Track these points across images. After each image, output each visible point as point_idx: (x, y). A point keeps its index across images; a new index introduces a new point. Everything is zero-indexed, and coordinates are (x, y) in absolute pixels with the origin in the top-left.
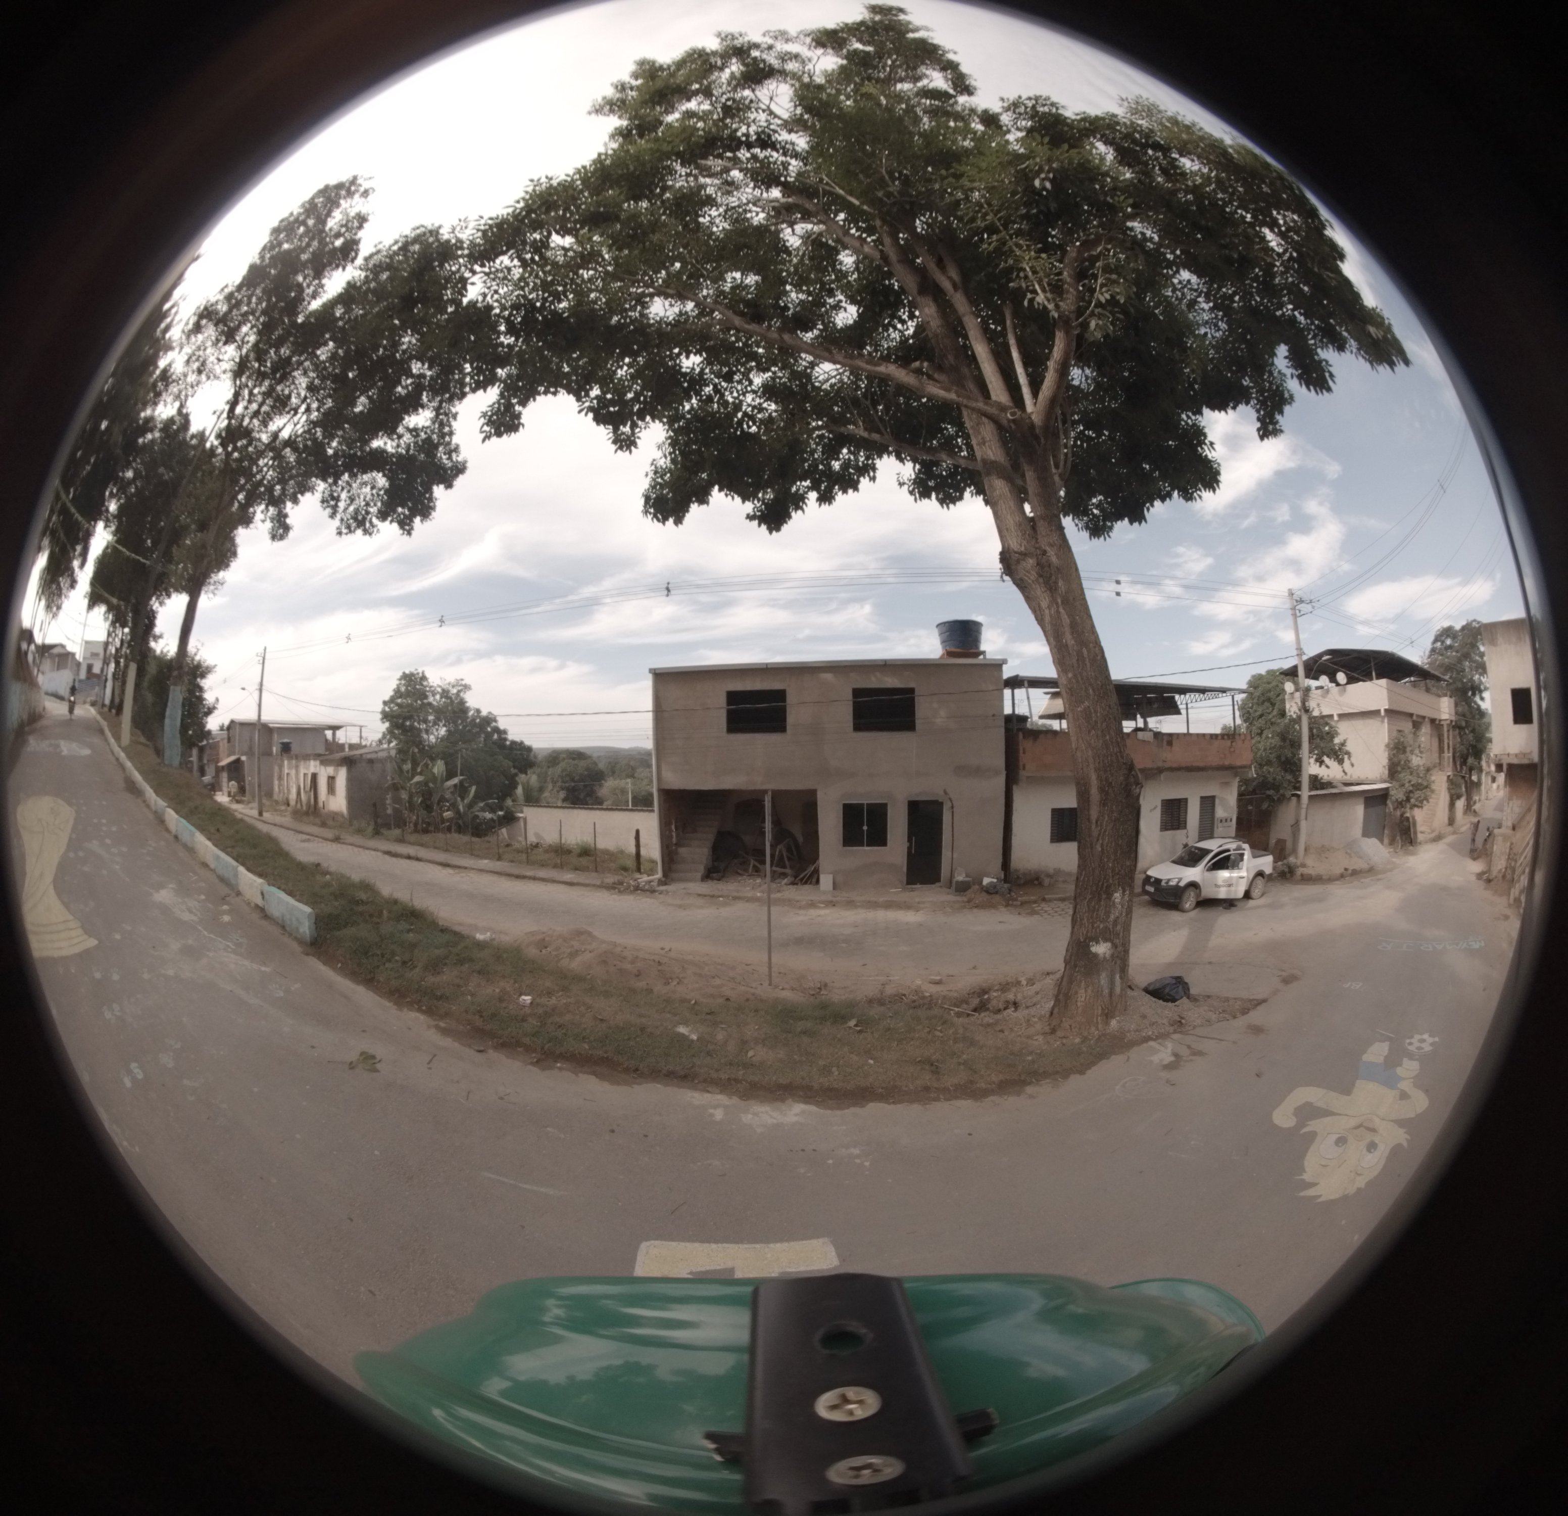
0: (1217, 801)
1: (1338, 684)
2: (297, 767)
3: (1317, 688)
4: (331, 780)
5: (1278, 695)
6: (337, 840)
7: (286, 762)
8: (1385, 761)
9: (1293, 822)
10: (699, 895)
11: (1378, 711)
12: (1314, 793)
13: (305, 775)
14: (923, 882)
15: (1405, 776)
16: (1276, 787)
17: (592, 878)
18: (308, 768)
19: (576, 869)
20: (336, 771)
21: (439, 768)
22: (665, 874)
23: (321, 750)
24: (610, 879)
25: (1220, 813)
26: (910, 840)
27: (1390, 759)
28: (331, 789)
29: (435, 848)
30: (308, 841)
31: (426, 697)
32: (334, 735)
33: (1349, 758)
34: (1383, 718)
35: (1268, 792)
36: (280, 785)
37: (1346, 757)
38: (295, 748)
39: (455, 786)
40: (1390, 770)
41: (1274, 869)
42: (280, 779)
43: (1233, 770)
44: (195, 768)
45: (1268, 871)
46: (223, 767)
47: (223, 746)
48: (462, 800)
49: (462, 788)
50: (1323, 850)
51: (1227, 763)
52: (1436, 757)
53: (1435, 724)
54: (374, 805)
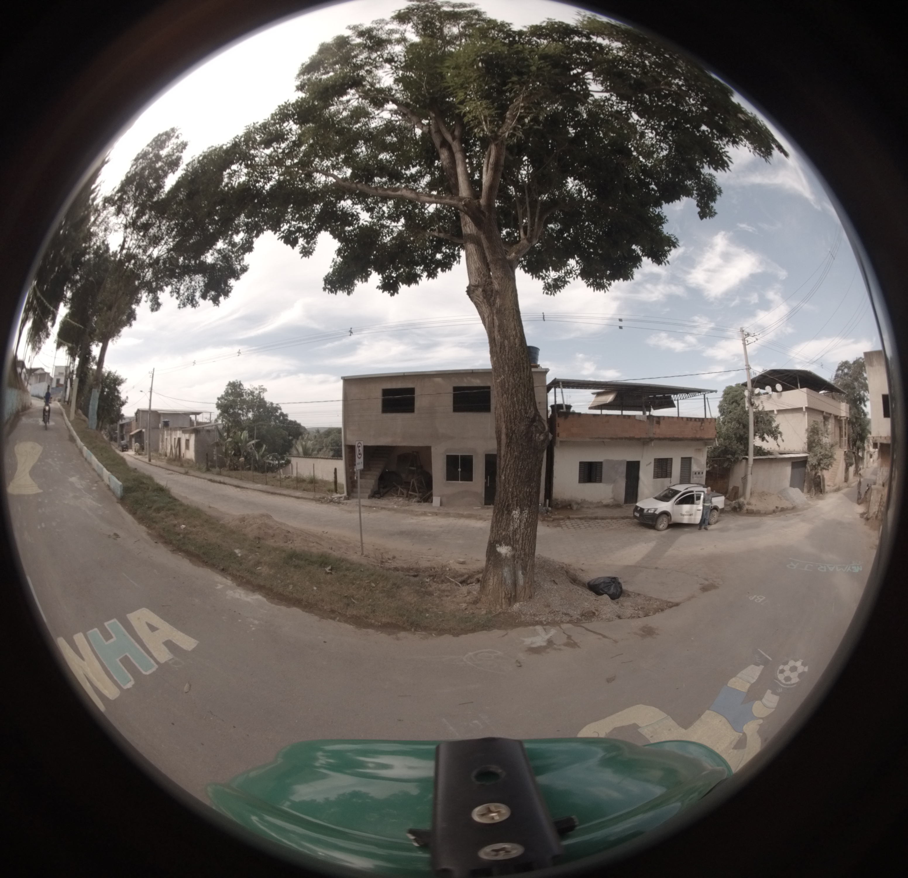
0: (693, 461)
1: (777, 391)
2: (171, 435)
3: (764, 394)
4: (187, 441)
5: (742, 399)
6: (186, 473)
8: (806, 440)
9: (743, 476)
10: (364, 506)
11: (802, 408)
12: (756, 458)
15: (818, 449)
16: (734, 454)
17: (311, 495)
18: (176, 435)
19: (304, 490)
20: (190, 437)
21: (245, 434)
22: (348, 494)
23: (187, 425)
24: (318, 496)
25: (695, 468)
26: (486, 478)
27: (808, 438)
28: (187, 447)
29: (236, 478)
30: (172, 474)
31: (243, 396)
32: (196, 417)
33: (781, 436)
34: (805, 412)
35: (728, 456)
36: (162, 445)
37: (779, 435)
38: (171, 425)
39: (253, 445)
40: (808, 446)
41: (726, 505)
42: (163, 441)
43: (705, 442)
44: (118, 436)
45: (721, 506)
46: (133, 436)
47: (134, 424)
48: (258, 452)
49: (258, 446)
50: (763, 495)
51: (698, 436)
52: (837, 439)
53: (837, 419)
54: (207, 455)
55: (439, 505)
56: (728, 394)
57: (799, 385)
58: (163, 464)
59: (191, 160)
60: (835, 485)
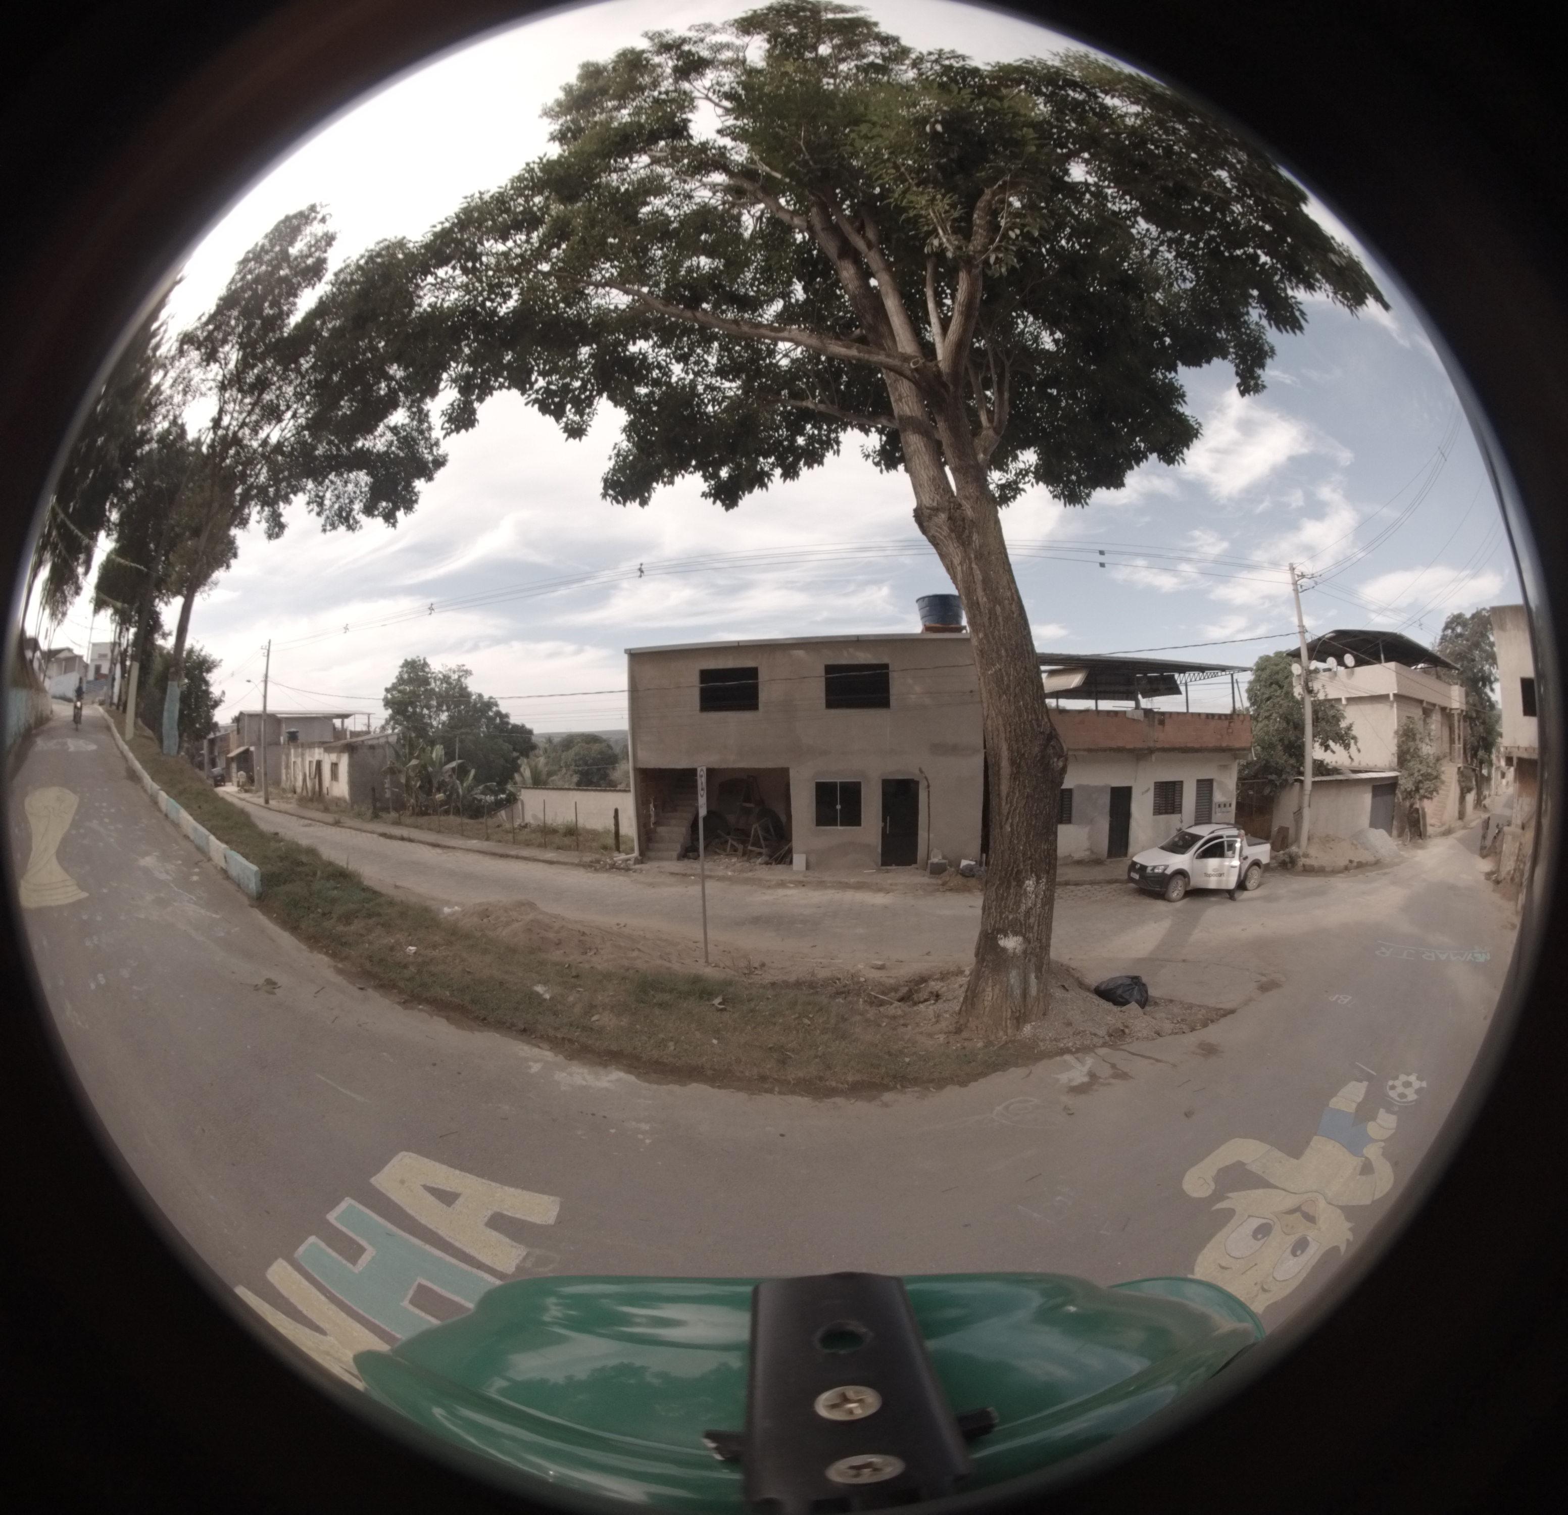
0: (1215, 784)
1: (1347, 667)
2: (303, 755)
3: (1325, 670)
4: (334, 766)
5: (1287, 677)
6: (337, 823)
7: (292, 751)
8: (1394, 749)
9: (1295, 809)
10: (672, 874)
11: (1387, 696)
12: (1317, 779)
13: (310, 762)
14: (899, 864)
15: (1414, 764)
16: (1279, 772)
17: (571, 857)
18: (312, 756)
19: (559, 848)
20: (339, 758)
21: (438, 752)
22: (642, 853)
23: (328, 737)
24: (588, 858)
25: (1218, 797)
26: (884, 820)
27: (1399, 746)
28: (334, 776)
29: (429, 829)
30: (310, 825)
31: (429, 684)
32: (343, 723)
33: (1356, 743)
34: (1392, 703)
35: (1270, 777)
36: (287, 774)
37: (1352, 742)
38: (301, 738)
39: (453, 769)
40: (1399, 758)
41: (1272, 858)
42: (287, 767)
43: (1233, 752)
44: (206, 760)
45: (1265, 860)
46: (232, 759)
47: (233, 738)
48: (462, 783)
49: (461, 772)
50: (1327, 840)
51: (1224, 744)
52: (1446, 746)
53: (1445, 712)
54: (373, 789)
55: (804, 868)
56: (1263, 670)
57: (1382, 657)
58: (291, 807)
59: (343, 265)
60: (1443, 824)
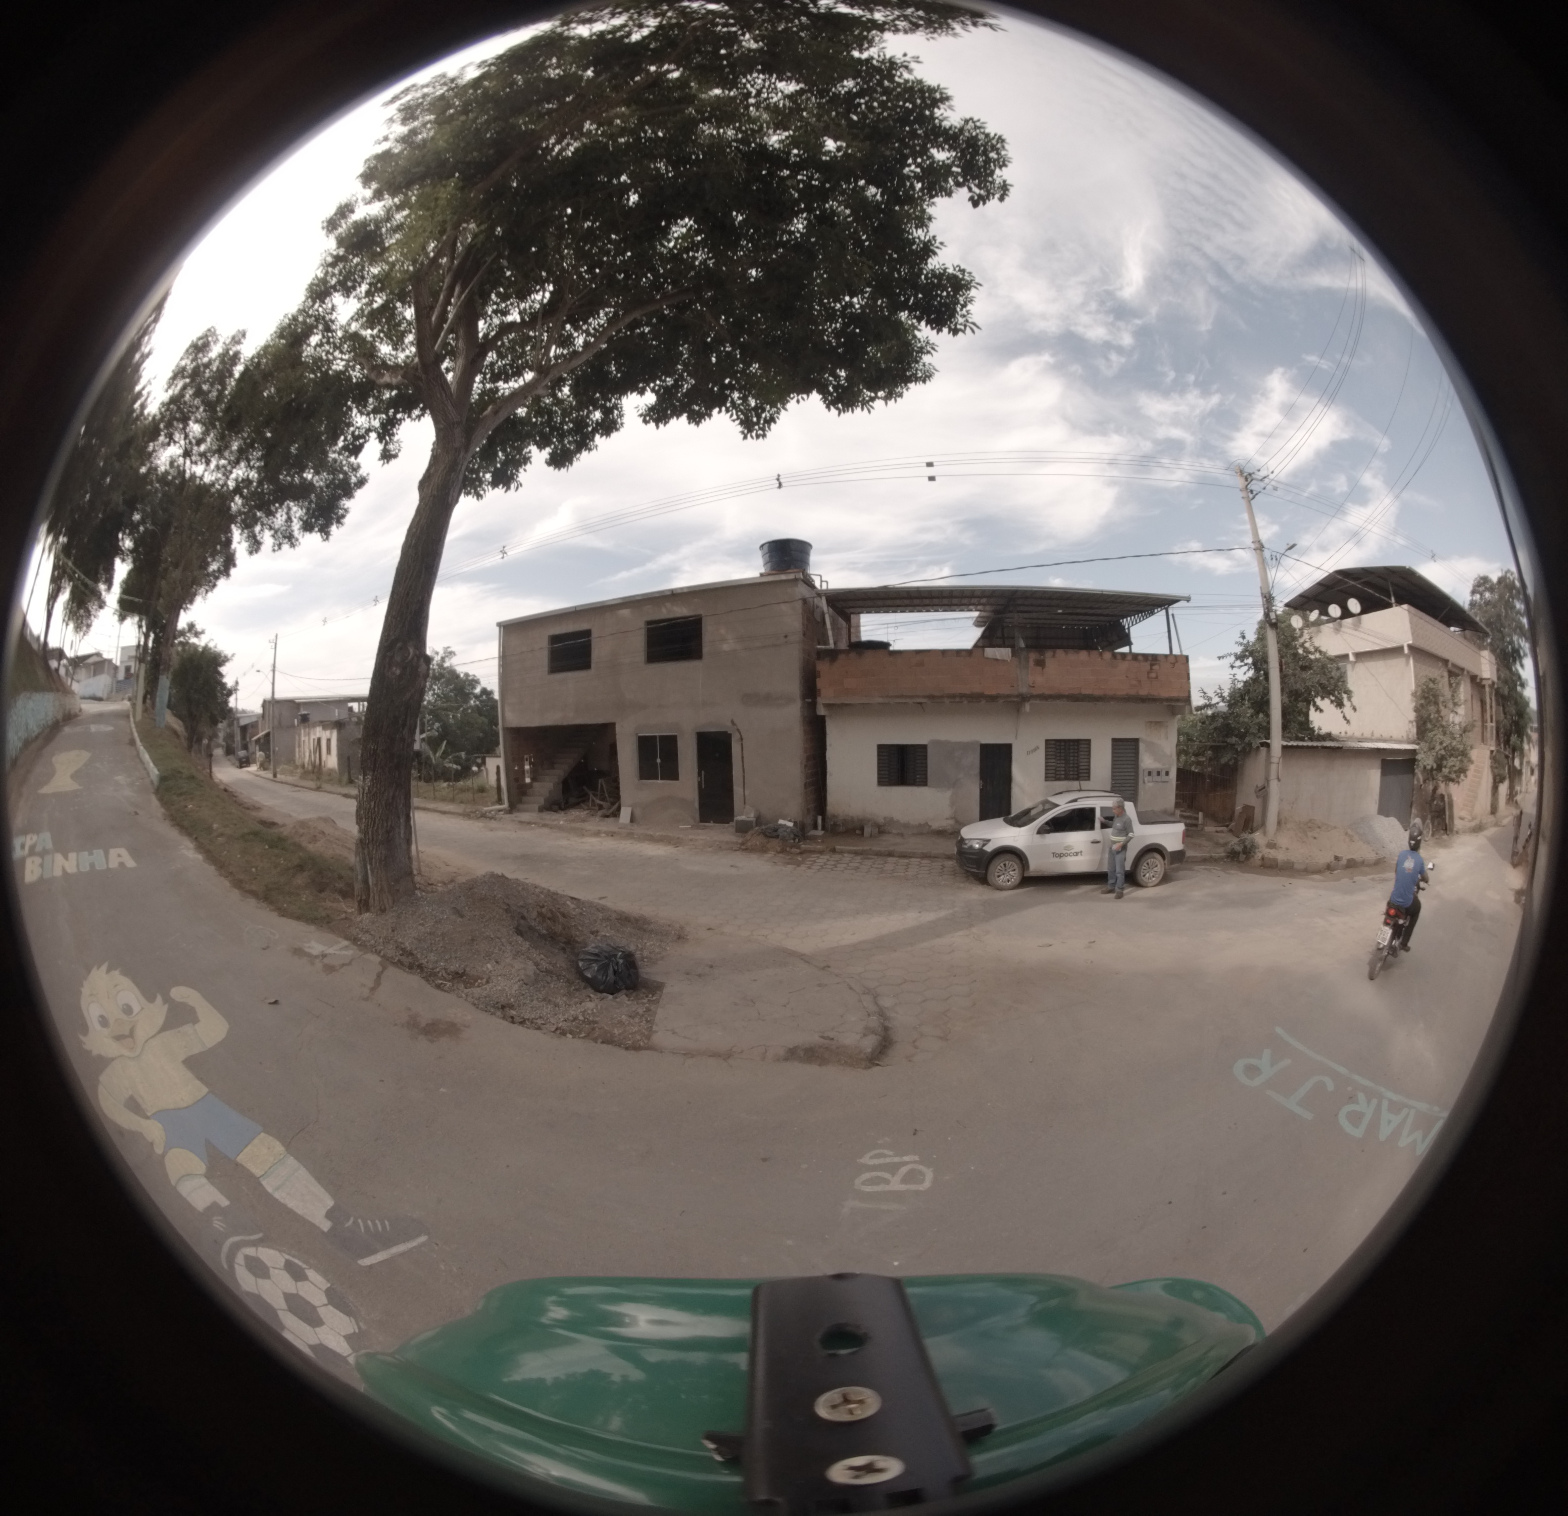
0: (1141, 746)
1: (1351, 615)
2: (309, 734)
3: (1328, 621)
4: (329, 741)
7: (303, 731)
9: (1260, 783)
11: (1401, 648)
12: (1290, 743)
13: (314, 739)
14: (715, 821)
15: (1435, 735)
16: (1241, 734)
18: (315, 734)
20: (331, 734)
22: (511, 805)
25: (1147, 762)
26: (700, 774)
28: (329, 750)
34: (1407, 657)
38: (309, 719)
40: (1418, 726)
44: (239, 745)
45: (1172, 845)
47: (261, 723)
48: (435, 751)
49: (433, 742)
50: (1310, 827)
51: (1147, 693)
52: (1477, 719)
53: (1476, 681)
55: (629, 822)
57: (1393, 599)
58: (294, 779)
60: (1473, 818)
